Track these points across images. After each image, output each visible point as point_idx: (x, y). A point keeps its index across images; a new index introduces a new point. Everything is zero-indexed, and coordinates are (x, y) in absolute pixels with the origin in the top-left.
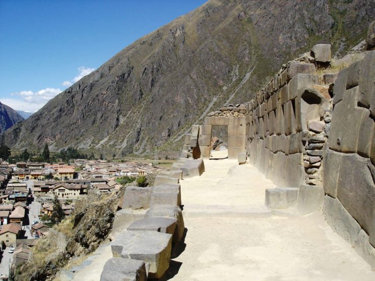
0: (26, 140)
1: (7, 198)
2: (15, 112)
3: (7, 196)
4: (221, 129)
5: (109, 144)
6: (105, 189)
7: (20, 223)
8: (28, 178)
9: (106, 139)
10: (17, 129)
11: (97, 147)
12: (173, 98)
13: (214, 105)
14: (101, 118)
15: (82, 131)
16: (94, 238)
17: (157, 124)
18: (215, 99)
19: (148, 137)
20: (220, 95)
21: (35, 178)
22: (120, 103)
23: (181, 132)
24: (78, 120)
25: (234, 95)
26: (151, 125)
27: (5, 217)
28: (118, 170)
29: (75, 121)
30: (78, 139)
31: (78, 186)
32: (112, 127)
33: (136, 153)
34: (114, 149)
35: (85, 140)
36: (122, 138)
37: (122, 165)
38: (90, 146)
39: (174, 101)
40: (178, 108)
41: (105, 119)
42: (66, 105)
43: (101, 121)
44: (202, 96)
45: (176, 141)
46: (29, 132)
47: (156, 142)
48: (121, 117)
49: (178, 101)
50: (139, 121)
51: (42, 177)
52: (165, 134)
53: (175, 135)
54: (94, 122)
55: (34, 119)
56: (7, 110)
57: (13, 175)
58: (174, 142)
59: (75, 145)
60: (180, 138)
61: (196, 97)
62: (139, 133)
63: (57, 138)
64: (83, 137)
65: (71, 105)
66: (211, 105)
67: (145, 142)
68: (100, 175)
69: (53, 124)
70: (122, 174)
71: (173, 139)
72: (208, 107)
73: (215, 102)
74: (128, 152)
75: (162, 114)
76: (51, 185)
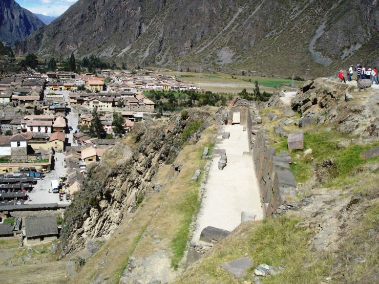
0: (48, 46)
1: (48, 109)
2: (34, 16)
3: (48, 107)
4: (245, 42)
5: (132, 53)
6: (134, 103)
7: (62, 131)
8: (61, 89)
9: (128, 48)
10: (39, 35)
11: (119, 55)
12: (197, 6)
13: (239, 16)
14: (124, 25)
15: (104, 38)
16: (152, 150)
17: (180, 34)
18: (240, 10)
19: (170, 47)
20: (245, 6)
21: (68, 89)
22: (143, 11)
23: (204, 43)
24: (100, 27)
25: (260, 6)
26: (174, 35)
27: (49, 126)
28: (143, 83)
29: (97, 28)
30: (100, 47)
31: (110, 99)
32: (134, 36)
33: (158, 63)
34: (136, 58)
35: (107, 48)
36: (144, 48)
37: (147, 78)
38: (112, 54)
39: (198, 10)
40: (202, 18)
41: (127, 26)
42: (88, 11)
43: (123, 29)
44: (227, 6)
45: (198, 52)
46: (51, 38)
47: (179, 53)
48: (143, 25)
49: (203, 10)
50: (162, 30)
51: (74, 88)
52: (187, 44)
53: (197, 47)
54: (116, 29)
55: (55, 25)
56: (27, 14)
57: (47, 86)
58: (196, 53)
59: (98, 53)
60: (203, 49)
61: (221, 7)
62: (161, 42)
63: (79, 45)
64: (105, 44)
65: (93, 11)
66: (236, 16)
67: (167, 52)
68: (128, 88)
69: (75, 31)
70: (147, 87)
71: (195, 50)
72: (232, 17)
73: (240, 13)
74: (150, 62)
75: (185, 24)
76: (85, 97)
